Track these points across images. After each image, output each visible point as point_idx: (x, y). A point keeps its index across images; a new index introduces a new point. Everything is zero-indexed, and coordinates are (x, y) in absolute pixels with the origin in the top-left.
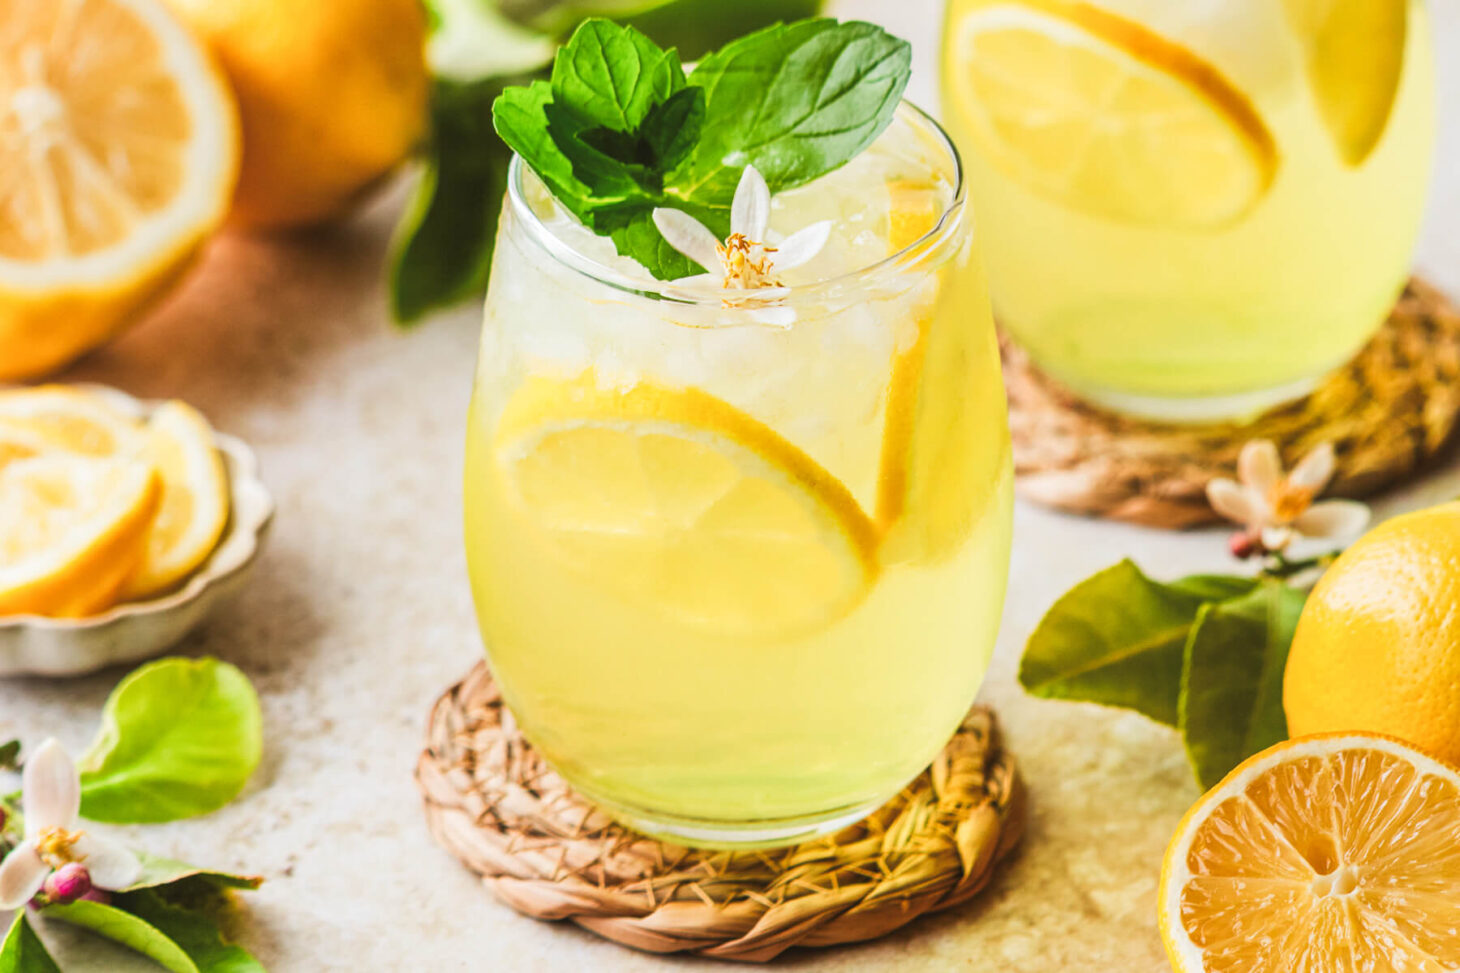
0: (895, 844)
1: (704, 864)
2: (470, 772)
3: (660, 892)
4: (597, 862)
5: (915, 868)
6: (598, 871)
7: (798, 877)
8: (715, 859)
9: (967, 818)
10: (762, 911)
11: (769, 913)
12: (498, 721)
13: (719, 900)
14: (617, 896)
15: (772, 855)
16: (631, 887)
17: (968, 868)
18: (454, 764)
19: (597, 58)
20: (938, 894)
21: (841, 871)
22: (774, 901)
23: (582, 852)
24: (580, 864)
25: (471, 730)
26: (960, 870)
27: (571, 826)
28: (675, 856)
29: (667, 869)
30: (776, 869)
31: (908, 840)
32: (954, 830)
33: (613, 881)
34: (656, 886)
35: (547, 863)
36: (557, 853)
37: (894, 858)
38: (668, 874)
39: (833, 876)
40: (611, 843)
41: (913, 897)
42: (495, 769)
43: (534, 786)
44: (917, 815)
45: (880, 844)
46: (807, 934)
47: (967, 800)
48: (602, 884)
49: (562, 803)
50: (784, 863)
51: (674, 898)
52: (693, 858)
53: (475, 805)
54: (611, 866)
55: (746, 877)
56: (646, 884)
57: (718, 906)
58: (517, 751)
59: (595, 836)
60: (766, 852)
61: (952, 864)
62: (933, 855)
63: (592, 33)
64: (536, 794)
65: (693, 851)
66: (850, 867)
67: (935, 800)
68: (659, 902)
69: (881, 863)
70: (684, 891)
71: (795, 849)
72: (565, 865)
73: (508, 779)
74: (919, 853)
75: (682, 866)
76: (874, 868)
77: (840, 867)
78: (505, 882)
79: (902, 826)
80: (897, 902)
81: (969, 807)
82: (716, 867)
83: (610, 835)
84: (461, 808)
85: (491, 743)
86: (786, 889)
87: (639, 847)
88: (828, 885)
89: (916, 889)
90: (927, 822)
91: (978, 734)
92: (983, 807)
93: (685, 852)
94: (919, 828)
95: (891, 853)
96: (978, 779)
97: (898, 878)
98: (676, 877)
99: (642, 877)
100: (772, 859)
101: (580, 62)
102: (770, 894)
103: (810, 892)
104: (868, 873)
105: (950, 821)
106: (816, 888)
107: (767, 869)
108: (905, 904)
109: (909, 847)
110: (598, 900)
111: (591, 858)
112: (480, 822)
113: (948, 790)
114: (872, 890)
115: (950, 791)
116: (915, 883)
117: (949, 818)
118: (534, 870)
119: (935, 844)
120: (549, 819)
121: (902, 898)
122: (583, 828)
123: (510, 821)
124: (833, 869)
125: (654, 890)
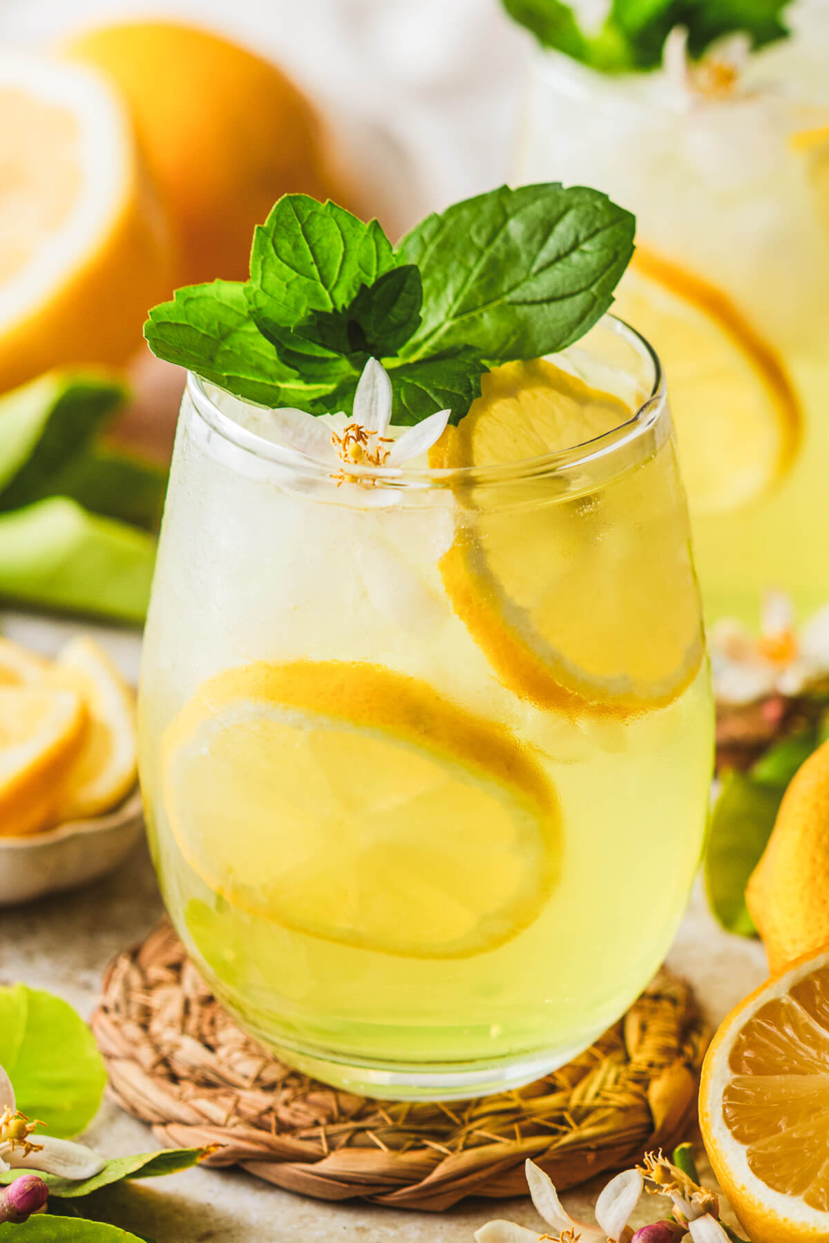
0: (583, 1097)
1: (382, 1114)
2: (145, 1027)
3: (334, 1139)
4: (270, 1110)
5: (602, 1121)
6: (271, 1119)
7: (480, 1128)
8: (393, 1109)
9: (658, 1077)
10: (440, 1158)
11: (447, 1160)
12: (178, 981)
13: (393, 1147)
14: (288, 1141)
15: (452, 1108)
16: (304, 1133)
17: (659, 1123)
18: (128, 1017)
19: (297, 236)
20: (626, 1148)
21: (524, 1123)
22: (452, 1149)
23: (255, 1101)
24: (252, 1112)
25: (149, 987)
26: (651, 1126)
27: (246, 1077)
28: (351, 1106)
29: (342, 1119)
30: (457, 1121)
31: (597, 1095)
32: (646, 1088)
33: (285, 1128)
34: (329, 1133)
35: (217, 1111)
36: (229, 1102)
37: (581, 1112)
38: (345, 1122)
39: (516, 1127)
40: (286, 1094)
41: (600, 1148)
42: (171, 1024)
43: (211, 1040)
44: (607, 1072)
45: (568, 1100)
46: (485, 1182)
47: (659, 1059)
48: (274, 1131)
49: (237, 1055)
50: (466, 1116)
51: (349, 1144)
52: (369, 1108)
53: (147, 1055)
54: (284, 1114)
55: (425, 1128)
56: (320, 1131)
57: (392, 1154)
58: (195, 1009)
59: (270, 1088)
60: (447, 1104)
61: (642, 1119)
62: (623, 1109)
63: (290, 210)
64: (211, 1048)
65: (370, 1101)
66: (535, 1120)
67: (627, 1060)
68: (332, 1148)
69: (567, 1116)
70: (360, 1138)
71: (479, 1102)
72: (238, 1112)
73: (184, 1031)
74: (607, 1107)
75: (359, 1116)
76: (562, 1121)
77: (524, 1119)
78: (174, 1129)
79: (591, 1082)
80: (584, 1153)
81: (661, 1067)
82: (394, 1117)
83: (285, 1086)
84: (133, 1059)
85: (168, 1000)
86: (468, 1138)
87: (316, 1097)
88: (511, 1135)
89: (602, 1141)
90: (616, 1081)
91: (674, 1001)
92: (678, 1065)
93: (363, 1102)
94: (609, 1086)
95: (578, 1107)
96: (673, 1042)
97: (587, 1131)
98: (352, 1125)
99: (316, 1124)
100: (454, 1111)
101: (280, 241)
102: (448, 1144)
103: (493, 1142)
104: (553, 1125)
105: (643, 1080)
106: (498, 1138)
107: (450, 1121)
108: (591, 1157)
109: (598, 1102)
110: (268, 1145)
111: (263, 1107)
112: (151, 1073)
113: (638, 1051)
114: (556, 1141)
115: (643, 1053)
116: (603, 1135)
117: (642, 1077)
118: (204, 1116)
119: (624, 1099)
120: (224, 1070)
121: (589, 1150)
122: (258, 1079)
123: (181, 1071)
124: (517, 1121)
125: (328, 1137)
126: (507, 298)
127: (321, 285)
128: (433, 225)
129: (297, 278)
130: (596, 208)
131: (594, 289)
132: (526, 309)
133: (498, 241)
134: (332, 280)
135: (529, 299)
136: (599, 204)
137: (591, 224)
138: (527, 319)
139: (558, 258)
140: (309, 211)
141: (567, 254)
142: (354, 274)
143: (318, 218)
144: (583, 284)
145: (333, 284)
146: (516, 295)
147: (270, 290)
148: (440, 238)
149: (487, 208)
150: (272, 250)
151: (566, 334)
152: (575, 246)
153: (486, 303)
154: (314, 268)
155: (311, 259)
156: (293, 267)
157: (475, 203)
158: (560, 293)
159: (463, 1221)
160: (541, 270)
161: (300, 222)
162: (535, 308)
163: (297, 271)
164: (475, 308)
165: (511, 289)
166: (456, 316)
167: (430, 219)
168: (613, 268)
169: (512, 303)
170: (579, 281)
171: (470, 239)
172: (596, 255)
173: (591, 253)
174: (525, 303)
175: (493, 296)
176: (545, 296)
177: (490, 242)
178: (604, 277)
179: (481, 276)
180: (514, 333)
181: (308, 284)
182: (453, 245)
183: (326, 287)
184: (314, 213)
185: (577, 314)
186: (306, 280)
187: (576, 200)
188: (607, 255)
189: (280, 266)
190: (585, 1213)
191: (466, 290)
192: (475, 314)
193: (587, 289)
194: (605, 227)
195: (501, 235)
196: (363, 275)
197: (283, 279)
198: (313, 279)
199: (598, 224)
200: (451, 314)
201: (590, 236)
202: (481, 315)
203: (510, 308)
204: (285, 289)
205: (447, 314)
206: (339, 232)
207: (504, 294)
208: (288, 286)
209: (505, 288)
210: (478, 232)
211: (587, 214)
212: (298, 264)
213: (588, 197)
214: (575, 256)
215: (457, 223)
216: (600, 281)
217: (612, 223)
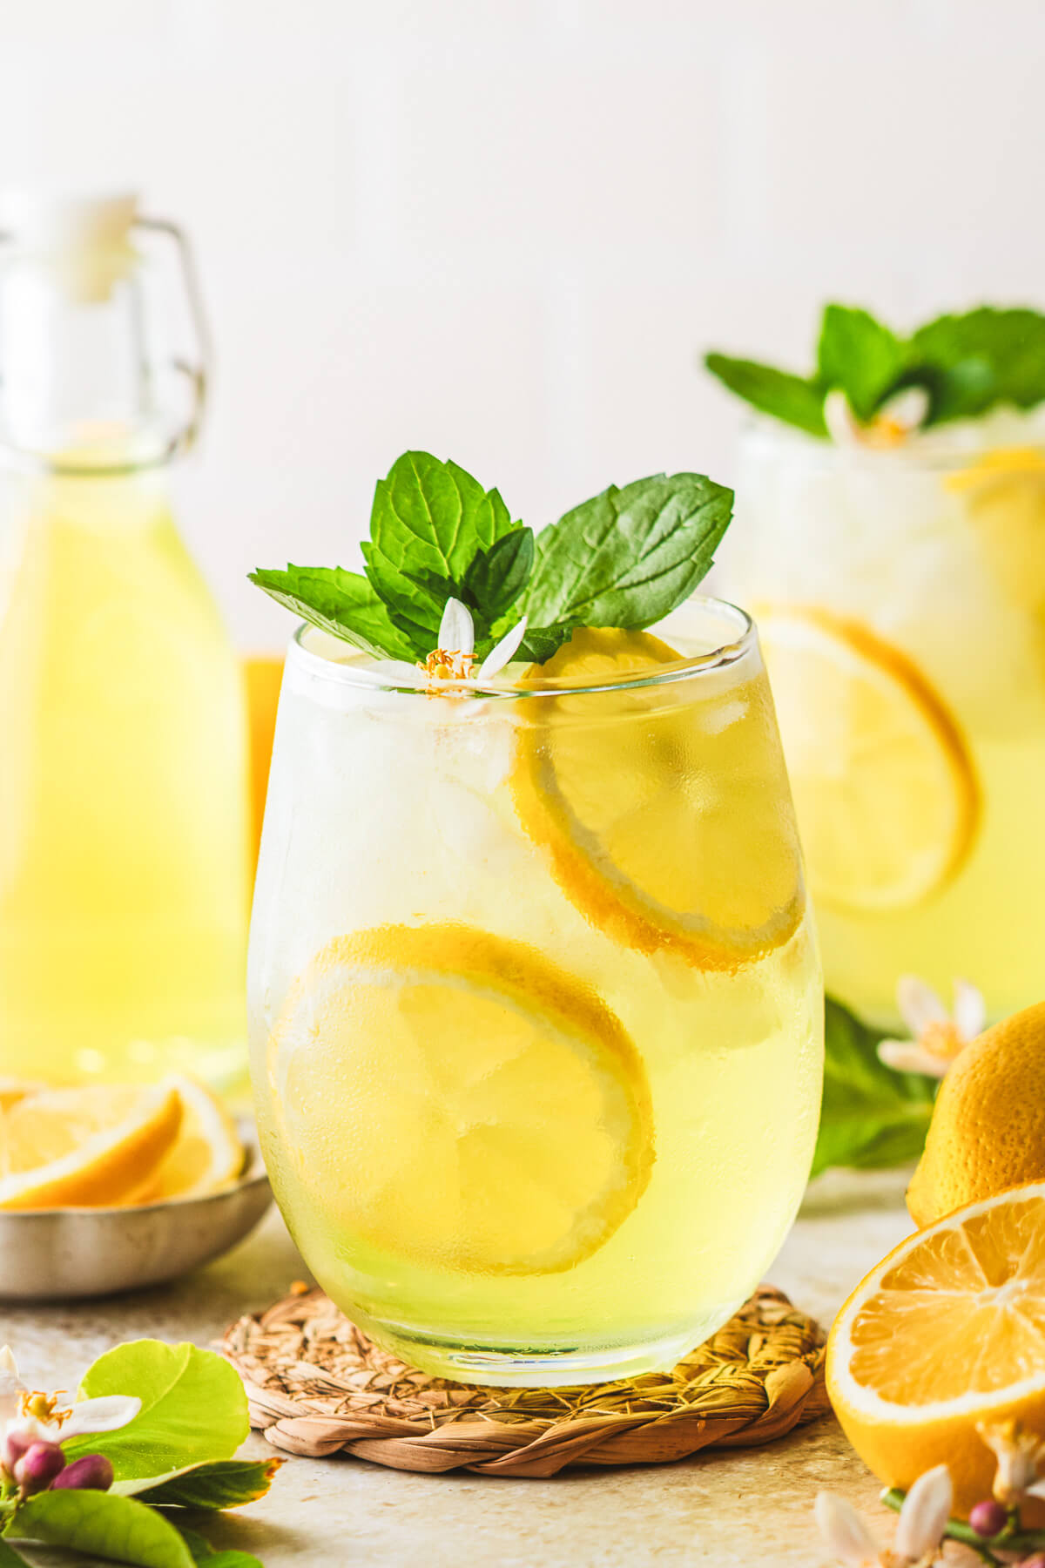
0: (698, 1385)
1: (493, 1401)
3: (443, 1418)
5: (716, 1398)
7: (590, 1407)
8: (505, 1397)
9: (776, 1371)
10: (547, 1428)
11: (554, 1427)
13: (499, 1420)
15: (563, 1394)
16: (413, 1417)
17: (772, 1402)
19: (416, 491)
21: (636, 1402)
26: (764, 1403)
27: (358, 1385)
28: (463, 1397)
29: (452, 1405)
30: (569, 1405)
31: (713, 1381)
32: (763, 1380)
33: (394, 1413)
34: (437, 1415)
37: (695, 1393)
38: (455, 1407)
39: (627, 1405)
41: (711, 1417)
44: (723, 1370)
45: (683, 1387)
46: (592, 1445)
47: (780, 1360)
48: (383, 1415)
50: (578, 1402)
51: (457, 1421)
52: (481, 1399)
54: (395, 1405)
55: (536, 1410)
56: (429, 1414)
57: (498, 1425)
60: (558, 1391)
61: (756, 1398)
62: (736, 1390)
63: (411, 465)
66: (648, 1400)
67: (746, 1361)
68: (440, 1425)
69: (680, 1396)
70: (469, 1416)
71: (592, 1390)
74: (721, 1387)
75: (470, 1403)
76: (675, 1400)
77: (636, 1399)
79: (707, 1375)
80: (694, 1421)
81: (780, 1363)
86: (578, 1414)
88: (621, 1410)
89: (713, 1412)
90: (732, 1374)
94: (726, 1375)
95: (692, 1391)
96: (794, 1348)
97: (699, 1404)
100: (564, 1396)
101: (399, 497)
102: (556, 1418)
103: (605, 1414)
104: (667, 1403)
105: (760, 1373)
106: (609, 1412)
107: (562, 1406)
108: (701, 1424)
109: (714, 1385)
110: (377, 1424)
111: (373, 1402)
113: (759, 1355)
114: (666, 1413)
115: (763, 1354)
116: (713, 1408)
117: (759, 1370)
119: (741, 1384)
121: (700, 1418)
122: (370, 1386)
124: (630, 1400)
125: (435, 1417)
126: (617, 585)
127: (438, 550)
128: (549, 535)
129: (415, 541)
130: (697, 489)
131: (694, 558)
132: (634, 590)
133: (610, 538)
134: (449, 544)
135: (635, 581)
136: (699, 485)
137: (692, 502)
138: (634, 598)
139: (663, 540)
140: (429, 467)
141: (670, 534)
142: (472, 541)
143: (436, 474)
144: (684, 554)
145: (451, 548)
146: (624, 581)
147: (388, 550)
148: (556, 545)
149: (597, 510)
150: (391, 506)
151: (670, 603)
152: (678, 526)
153: (596, 594)
154: (432, 529)
155: (429, 518)
156: (411, 527)
157: (586, 507)
158: (662, 569)
159: (571, 1483)
160: (648, 554)
161: (420, 476)
162: (641, 588)
163: (416, 533)
164: (587, 599)
165: (620, 577)
166: (569, 609)
167: (546, 530)
168: (711, 535)
169: (621, 589)
170: (679, 552)
171: (584, 541)
172: (696, 528)
173: (692, 527)
174: (633, 585)
175: (603, 585)
176: (650, 574)
177: (601, 540)
178: (703, 545)
179: (593, 570)
180: (622, 612)
181: (427, 548)
182: (567, 550)
183: (444, 554)
184: (433, 470)
185: (679, 582)
186: (425, 544)
187: (678, 485)
188: (707, 524)
189: (398, 525)
190: (693, 1475)
191: (579, 586)
192: (588, 605)
193: (687, 558)
194: (705, 504)
195: (612, 532)
196: (481, 542)
197: (402, 540)
198: (431, 542)
199: (698, 502)
200: (565, 609)
201: (692, 513)
202: (593, 604)
203: (619, 593)
204: (404, 553)
205: (561, 611)
206: (458, 492)
207: (613, 583)
208: (406, 550)
209: (615, 577)
210: (590, 533)
211: (689, 495)
212: (416, 523)
213: (689, 481)
214: (677, 534)
215: (570, 529)
216: (700, 549)
217: (712, 499)
